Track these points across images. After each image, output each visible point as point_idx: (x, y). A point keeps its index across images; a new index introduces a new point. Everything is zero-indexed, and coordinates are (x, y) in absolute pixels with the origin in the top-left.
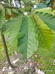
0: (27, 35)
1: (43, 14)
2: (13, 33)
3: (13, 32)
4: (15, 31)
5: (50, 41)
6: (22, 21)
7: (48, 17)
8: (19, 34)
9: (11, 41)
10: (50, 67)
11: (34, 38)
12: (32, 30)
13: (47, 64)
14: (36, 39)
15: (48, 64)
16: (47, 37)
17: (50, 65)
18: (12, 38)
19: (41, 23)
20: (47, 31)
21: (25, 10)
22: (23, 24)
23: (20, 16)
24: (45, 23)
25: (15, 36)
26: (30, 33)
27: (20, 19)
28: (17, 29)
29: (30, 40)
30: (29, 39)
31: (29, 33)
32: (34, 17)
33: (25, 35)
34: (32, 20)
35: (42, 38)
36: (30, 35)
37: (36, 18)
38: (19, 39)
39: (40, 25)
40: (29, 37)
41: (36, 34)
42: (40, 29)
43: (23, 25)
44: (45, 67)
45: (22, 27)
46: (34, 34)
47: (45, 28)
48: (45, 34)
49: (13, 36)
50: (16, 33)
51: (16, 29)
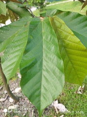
0: (40, 60)
1: (71, 15)
2: (12, 53)
3: (11, 51)
4: (15, 50)
5: (84, 69)
6: (30, 29)
7: (80, 22)
8: (24, 58)
9: (8, 69)
10: (73, 97)
11: (55, 67)
12: (49, 49)
13: (69, 92)
14: (59, 71)
15: (71, 92)
16: (79, 62)
17: (73, 93)
18: (9, 63)
19: (67, 34)
20: (78, 50)
21: (33, 3)
22: (31, 35)
23: (25, 17)
24: (76, 34)
25: (16, 60)
26: (46, 56)
27: (25, 25)
28: (19, 45)
29: (47, 71)
30: (44, 67)
31: (44, 55)
32: (55, 21)
33: (36, 60)
34: (51, 28)
35: (70, 64)
36: (47, 59)
37: (58, 24)
38: (24, 69)
39: (65, 38)
40: (44, 63)
41: (59, 59)
42: (65, 47)
43: (32, 38)
44: (65, 97)
45: (29, 42)
46: (55, 58)
47: (76, 45)
48: (75, 57)
49: (12, 59)
50: (17, 54)
51: (17, 44)
